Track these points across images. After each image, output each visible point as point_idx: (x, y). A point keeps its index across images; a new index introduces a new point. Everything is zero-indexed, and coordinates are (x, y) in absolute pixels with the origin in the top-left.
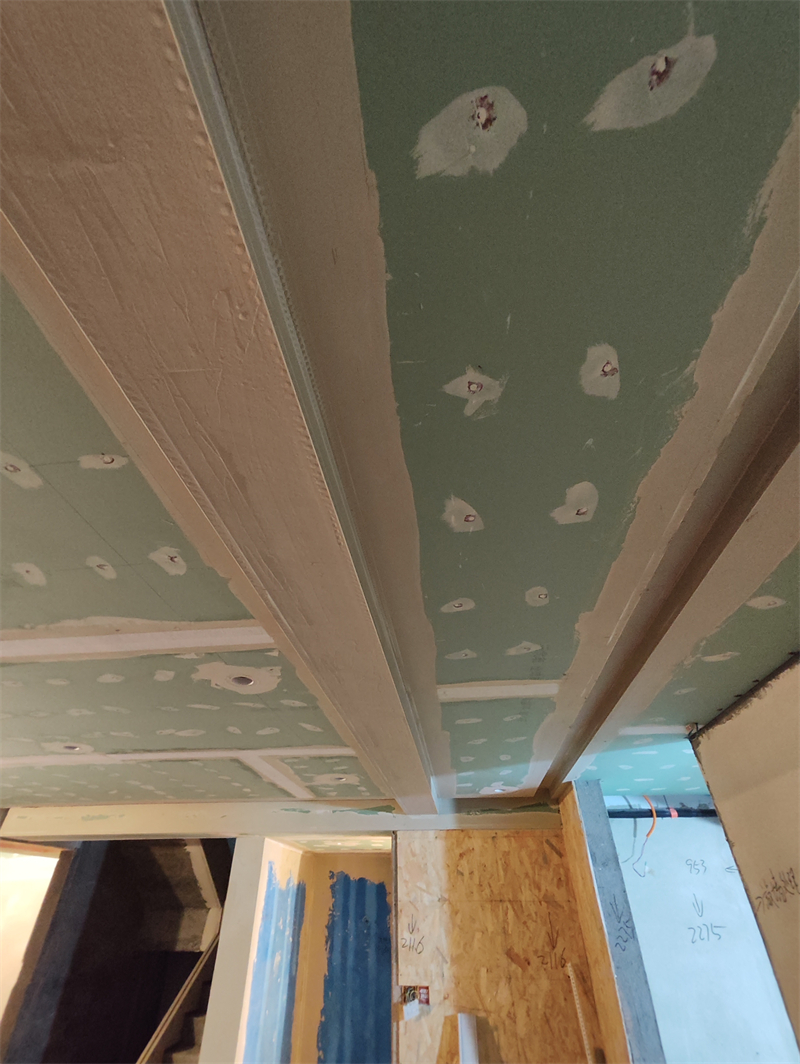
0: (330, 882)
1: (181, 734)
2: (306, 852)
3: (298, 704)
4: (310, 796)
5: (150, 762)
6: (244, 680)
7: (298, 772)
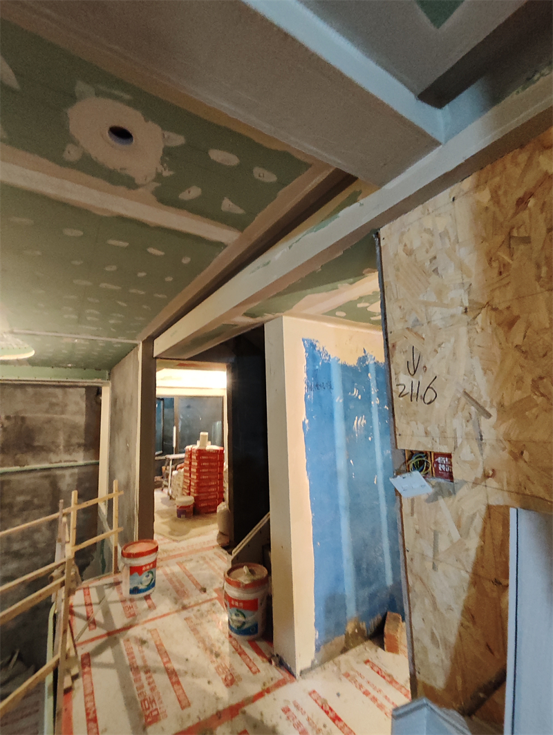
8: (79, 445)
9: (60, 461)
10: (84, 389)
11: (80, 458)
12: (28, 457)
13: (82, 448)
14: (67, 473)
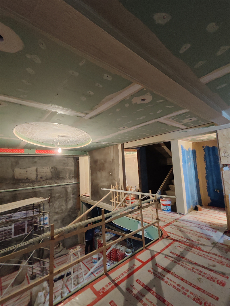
0: (203, 148)
1: (141, 118)
2: (194, 142)
3: (161, 101)
4: (186, 127)
5: (140, 127)
6: (143, 100)
7: (176, 121)
8: (73, 177)
9: (68, 183)
10: (73, 158)
11: (73, 181)
12: (59, 181)
13: (74, 178)
14: (70, 186)
